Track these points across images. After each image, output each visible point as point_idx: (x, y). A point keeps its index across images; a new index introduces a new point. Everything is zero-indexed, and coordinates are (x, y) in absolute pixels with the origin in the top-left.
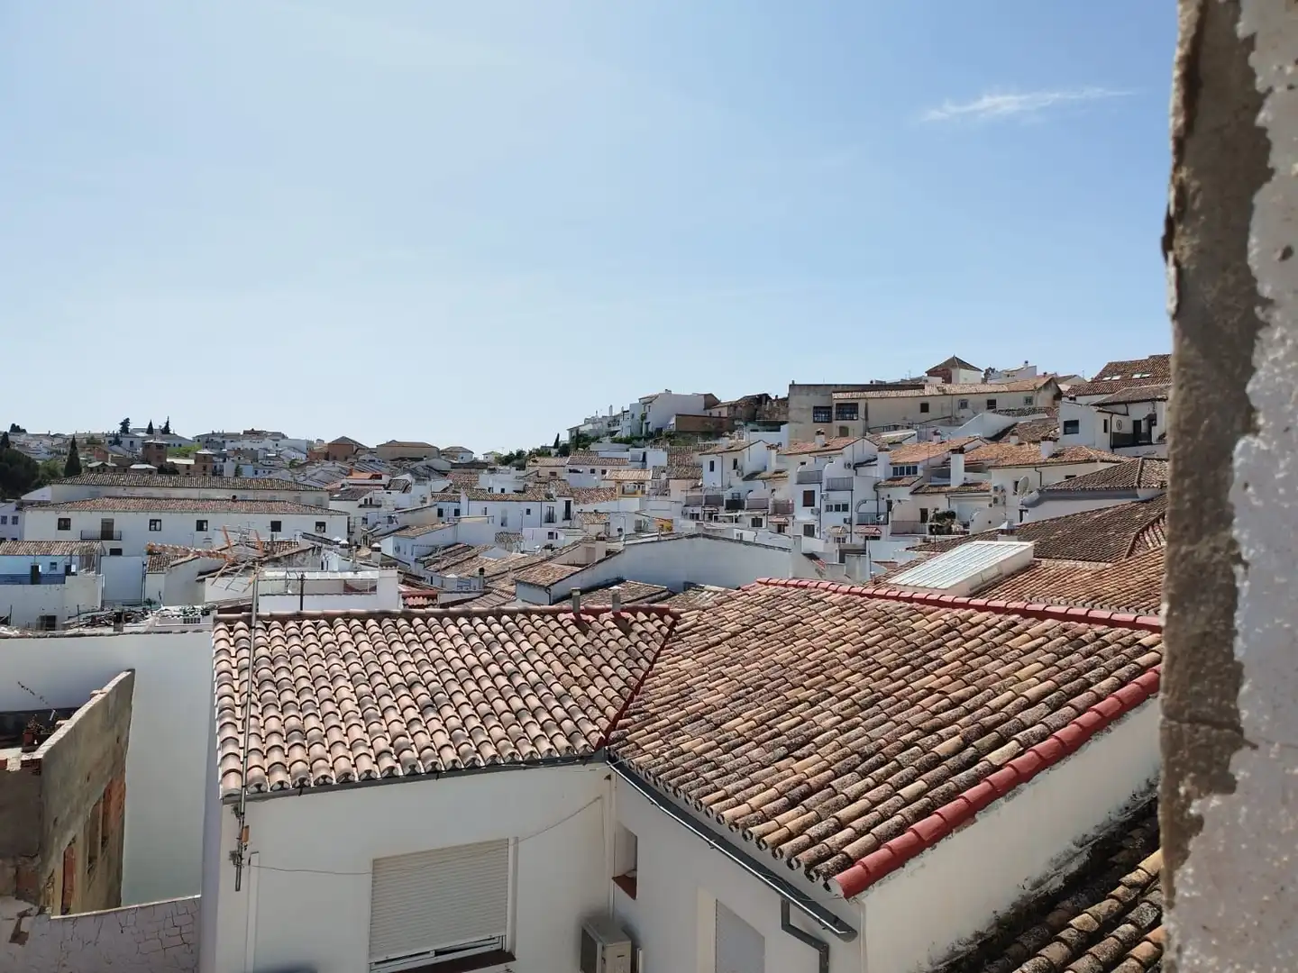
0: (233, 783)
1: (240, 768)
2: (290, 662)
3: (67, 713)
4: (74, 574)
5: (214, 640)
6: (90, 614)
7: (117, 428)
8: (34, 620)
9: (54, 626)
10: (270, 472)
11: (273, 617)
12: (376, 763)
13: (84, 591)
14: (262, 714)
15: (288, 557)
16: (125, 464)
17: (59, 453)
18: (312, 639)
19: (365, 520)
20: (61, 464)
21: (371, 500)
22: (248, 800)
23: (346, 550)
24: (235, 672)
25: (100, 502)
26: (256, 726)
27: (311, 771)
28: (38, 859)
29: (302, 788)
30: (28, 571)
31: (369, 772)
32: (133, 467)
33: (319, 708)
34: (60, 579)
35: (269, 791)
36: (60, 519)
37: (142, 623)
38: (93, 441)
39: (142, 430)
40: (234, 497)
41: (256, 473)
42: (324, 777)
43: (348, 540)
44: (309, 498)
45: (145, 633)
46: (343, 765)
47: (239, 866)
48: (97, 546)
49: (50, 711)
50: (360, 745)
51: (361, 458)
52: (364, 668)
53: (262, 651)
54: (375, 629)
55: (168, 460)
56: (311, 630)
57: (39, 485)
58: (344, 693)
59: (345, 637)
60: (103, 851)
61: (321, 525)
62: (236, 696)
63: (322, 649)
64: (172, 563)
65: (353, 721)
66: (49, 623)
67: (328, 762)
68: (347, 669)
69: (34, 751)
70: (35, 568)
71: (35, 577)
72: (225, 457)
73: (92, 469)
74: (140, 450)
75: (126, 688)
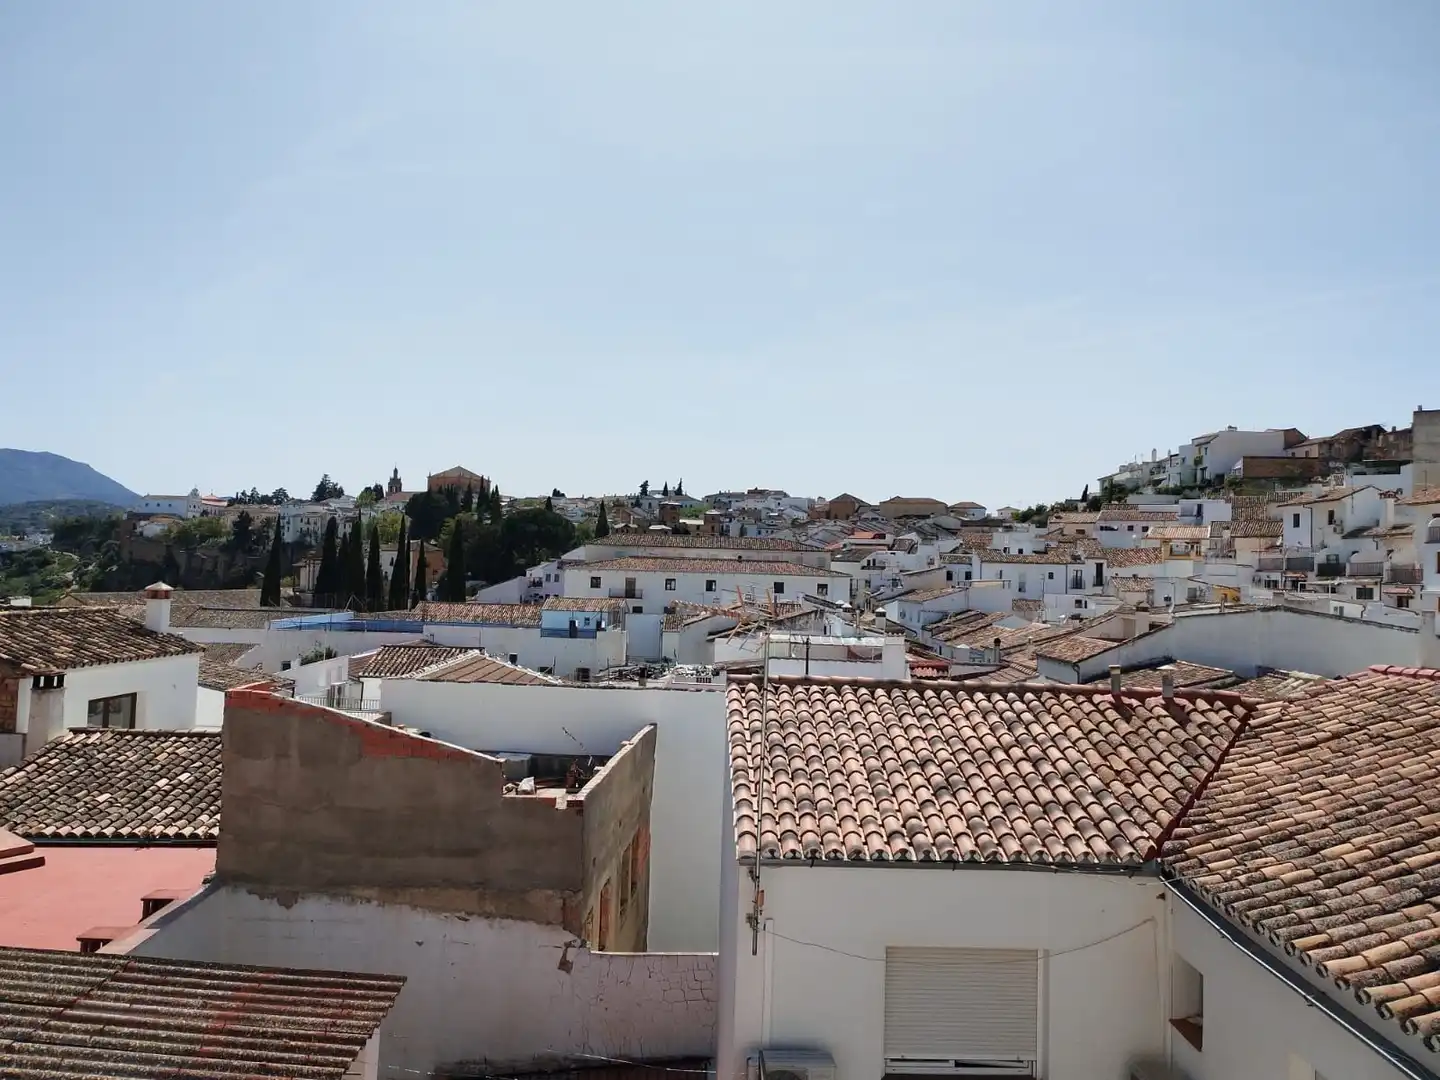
0: (748, 845)
1: (755, 831)
2: (799, 728)
3: (602, 760)
4: (604, 630)
5: (727, 700)
6: (617, 669)
7: (637, 491)
8: (573, 672)
9: (588, 677)
10: (772, 532)
11: (781, 681)
12: (888, 843)
13: (611, 646)
14: (773, 779)
15: (792, 619)
16: (646, 524)
17: (590, 515)
18: (819, 706)
19: (868, 583)
20: (593, 525)
21: (874, 561)
22: (761, 864)
23: (849, 615)
24: (747, 734)
25: (623, 562)
26: (768, 791)
27: (822, 843)
28: (581, 895)
29: (813, 860)
30: (567, 626)
31: (880, 852)
32: (651, 528)
33: (828, 779)
34: (592, 635)
35: (782, 857)
36: (593, 578)
37: (661, 680)
38: (618, 503)
39: (658, 492)
40: (740, 557)
41: (760, 533)
42: (835, 851)
43: (851, 604)
44: (811, 558)
45: (665, 689)
46: (854, 841)
47: (756, 931)
48: (622, 603)
49: (587, 757)
50: (869, 822)
51: (863, 516)
52: (874, 741)
53: (772, 715)
54: (884, 699)
55: (681, 521)
56: (818, 696)
57: (575, 546)
58: (853, 765)
59: (853, 706)
60: (632, 895)
61: (822, 587)
62: (749, 758)
63: (830, 717)
64: (685, 622)
65: (863, 796)
66: (584, 675)
67: (839, 836)
68: (856, 740)
69: (576, 793)
70: (572, 623)
71: (573, 632)
72: (731, 517)
73: (617, 530)
74: (657, 512)
75: (650, 741)
